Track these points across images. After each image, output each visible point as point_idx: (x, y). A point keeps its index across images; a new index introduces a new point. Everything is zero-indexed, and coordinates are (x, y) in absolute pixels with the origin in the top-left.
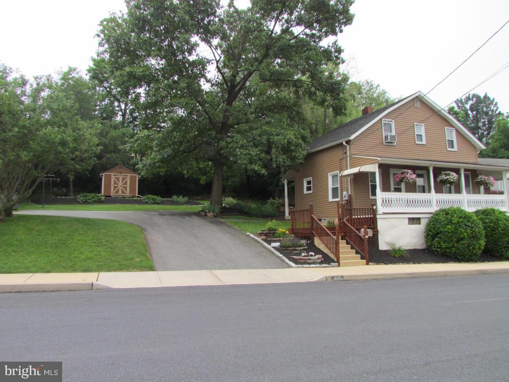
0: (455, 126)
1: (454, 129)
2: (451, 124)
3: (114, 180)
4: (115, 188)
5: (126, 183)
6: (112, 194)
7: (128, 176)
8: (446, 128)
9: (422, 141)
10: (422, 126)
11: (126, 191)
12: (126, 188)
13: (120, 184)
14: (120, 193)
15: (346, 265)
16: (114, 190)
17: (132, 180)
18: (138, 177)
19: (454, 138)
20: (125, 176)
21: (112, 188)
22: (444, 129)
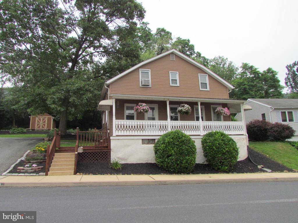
0: (208, 73)
1: (207, 75)
2: (204, 72)
3: (38, 120)
4: (38, 124)
5: (45, 122)
6: (36, 129)
7: (46, 117)
8: (199, 74)
9: (177, 84)
10: (177, 73)
11: (45, 126)
12: (44, 125)
13: (41, 122)
14: (41, 128)
15: (53, 174)
16: (37, 126)
17: (49, 120)
18: (53, 118)
19: (207, 81)
20: (44, 117)
21: (36, 125)
22: (198, 75)
